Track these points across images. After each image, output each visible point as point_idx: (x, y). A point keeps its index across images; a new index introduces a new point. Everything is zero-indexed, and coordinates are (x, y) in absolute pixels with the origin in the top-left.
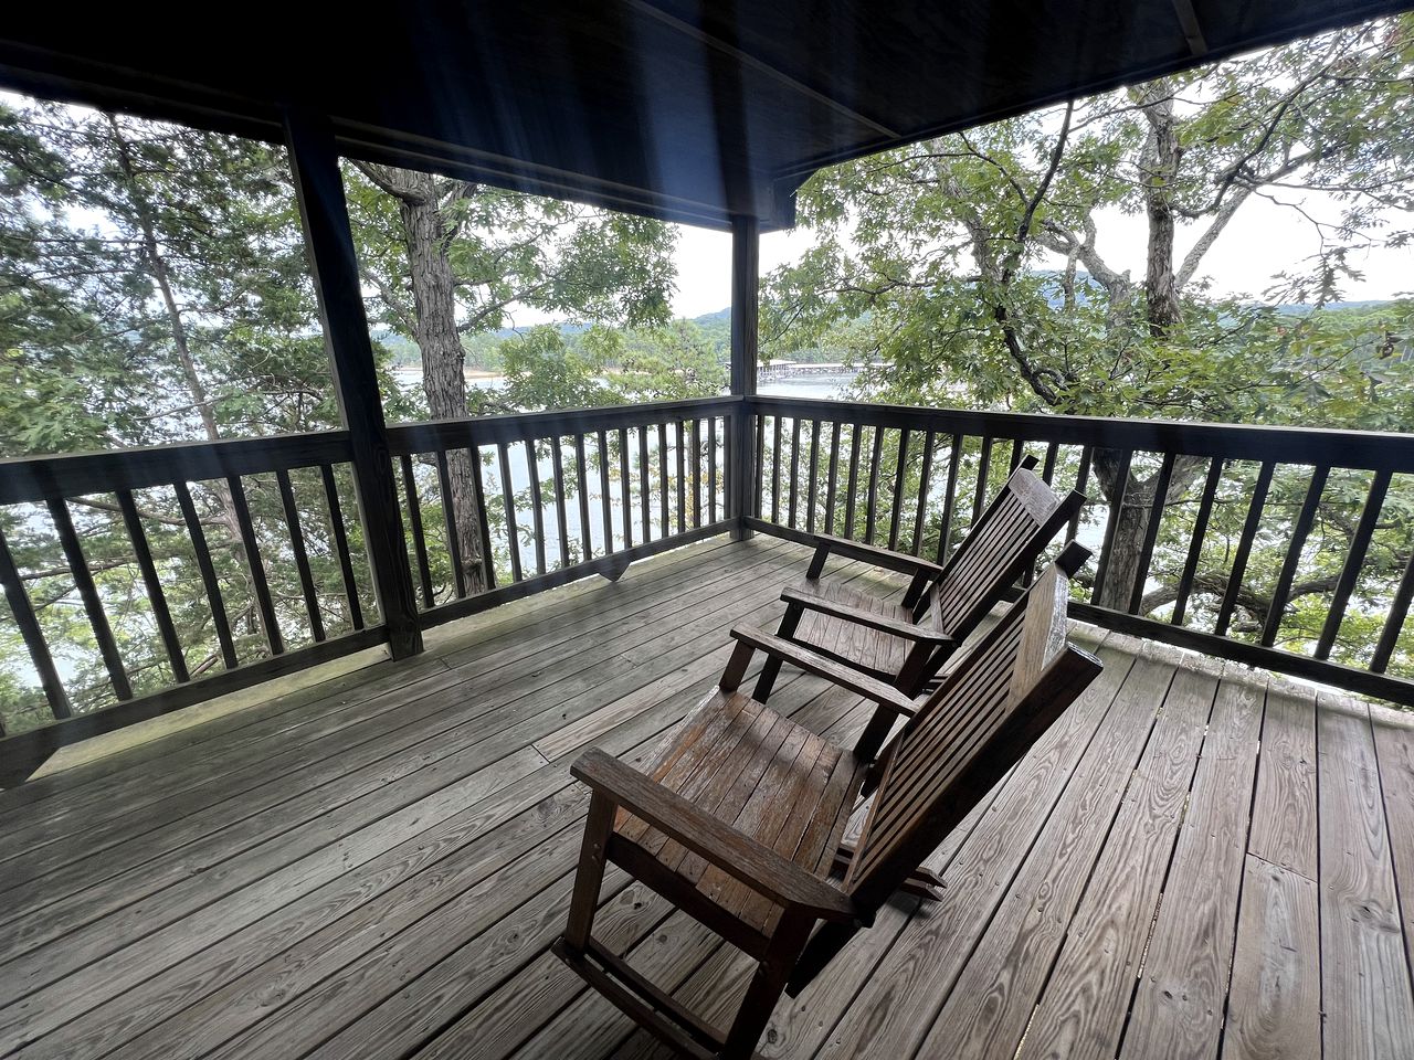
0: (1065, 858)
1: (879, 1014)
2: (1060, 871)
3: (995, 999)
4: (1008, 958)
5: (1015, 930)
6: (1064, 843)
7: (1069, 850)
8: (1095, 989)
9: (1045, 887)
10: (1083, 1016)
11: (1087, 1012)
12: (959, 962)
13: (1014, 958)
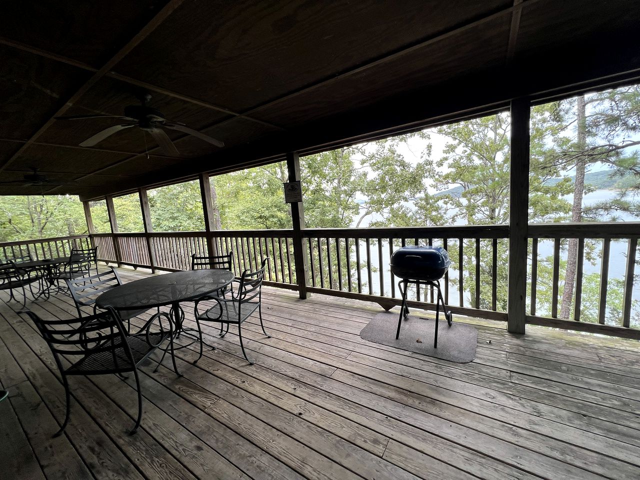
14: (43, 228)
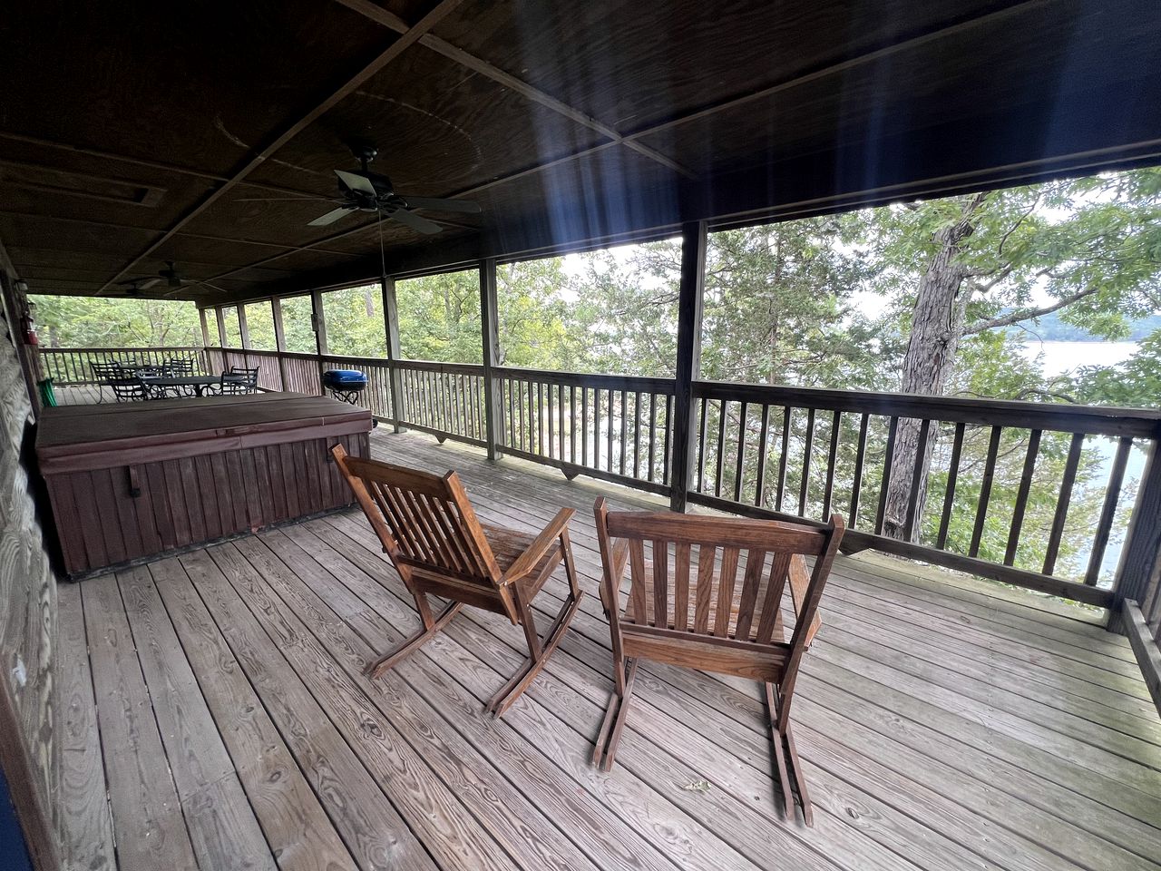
0: (520, 831)
1: (436, 680)
2: (508, 820)
3: (427, 732)
4: (447, 748)
5: (465, 760)
6: (538, 840)
7: (529, 840)
8: (415, 793)
9: (494, 798)
10: (402, 775)
11: (404, 779)
12: (452, 720)
13: (446, 751)
14: (164, 336)
